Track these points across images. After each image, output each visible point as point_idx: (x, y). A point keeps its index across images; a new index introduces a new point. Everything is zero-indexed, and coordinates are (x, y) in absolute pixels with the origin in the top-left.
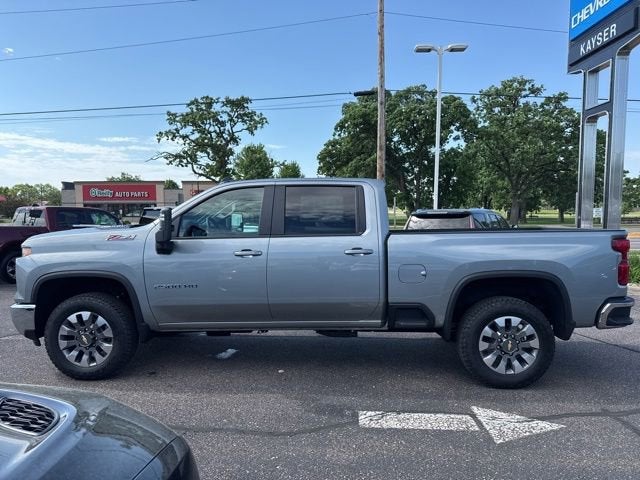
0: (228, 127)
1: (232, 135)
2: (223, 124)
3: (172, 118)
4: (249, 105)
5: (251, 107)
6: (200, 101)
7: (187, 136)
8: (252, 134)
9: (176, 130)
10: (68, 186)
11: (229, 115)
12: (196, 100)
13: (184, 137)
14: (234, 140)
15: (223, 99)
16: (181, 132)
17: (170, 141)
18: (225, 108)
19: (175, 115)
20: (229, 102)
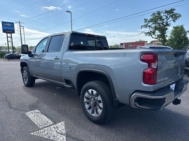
0: (165, 20)
1: (167, 23)
2: (163, 20)
3: (146, 20)
4: (175, 11)
5: (175, 12)
6: (156, 13)
7: (150, 26)
8: (175, 22)
9: (147, 24)
10: (122, 44)
11: (166, 16)
12: (154, 13)
13: (149, 26)
14: (167, 25)
15: (164, 11)
16: (149, 25)
17: (145, 28)
18: (164, 14)
19: (147, 20)
20: (166, 12)
